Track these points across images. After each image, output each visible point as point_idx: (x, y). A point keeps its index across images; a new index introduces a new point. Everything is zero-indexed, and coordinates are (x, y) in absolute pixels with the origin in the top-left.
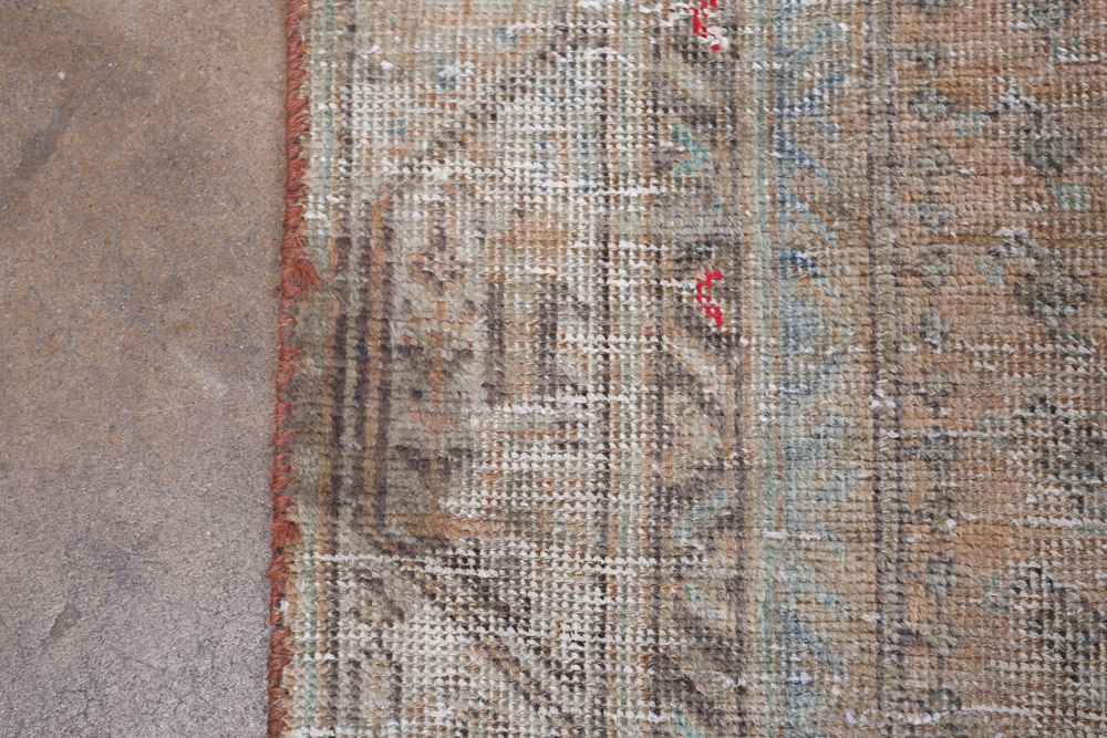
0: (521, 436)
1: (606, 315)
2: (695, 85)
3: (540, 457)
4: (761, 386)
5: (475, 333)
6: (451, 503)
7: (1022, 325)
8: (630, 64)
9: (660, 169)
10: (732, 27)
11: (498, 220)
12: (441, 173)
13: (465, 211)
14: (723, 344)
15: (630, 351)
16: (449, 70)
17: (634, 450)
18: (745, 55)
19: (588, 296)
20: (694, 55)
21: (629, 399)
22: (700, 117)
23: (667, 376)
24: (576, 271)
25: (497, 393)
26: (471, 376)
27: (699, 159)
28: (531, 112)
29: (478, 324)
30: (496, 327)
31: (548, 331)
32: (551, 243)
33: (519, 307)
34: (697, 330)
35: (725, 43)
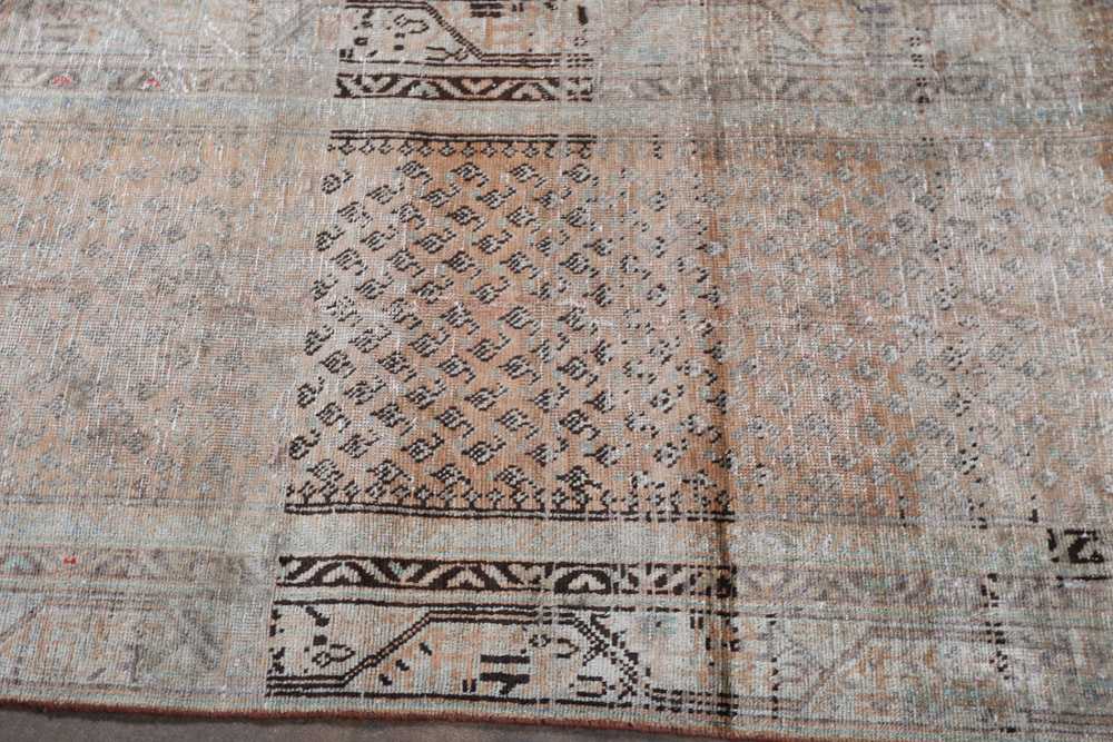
0: (31, 33)
1: (62, 54)
2: (131, 80)
3: (22, 36)
4: (30, 93)
5: (65, 21)
6: (13, 14)
7: (32, 161)
8: (144, 62)
9: (106, 70)
10: (148, 90)
11: (99, 28)
12: (118, 13)
13: (104, 19)
14: (46, 83)
15: (49, 60)
16: (151, 16)
17: (20, 60)
18: (139, 93)
19: (69, 50)
20: (141, 80)
21: (35, 59)
22: (120, 80)
23: (38, 70)
24: (78, 47)
25: (44, 26)
26: (52, 20)
27: (107, 79)
28: (133, 36)
29: (68, 22)
30: (66, 26)
31: (61, 39)
32: (89, 41)
33: (71, 32)
34: (52, 77)
35: (144, 88)
